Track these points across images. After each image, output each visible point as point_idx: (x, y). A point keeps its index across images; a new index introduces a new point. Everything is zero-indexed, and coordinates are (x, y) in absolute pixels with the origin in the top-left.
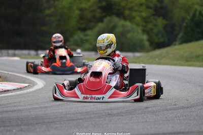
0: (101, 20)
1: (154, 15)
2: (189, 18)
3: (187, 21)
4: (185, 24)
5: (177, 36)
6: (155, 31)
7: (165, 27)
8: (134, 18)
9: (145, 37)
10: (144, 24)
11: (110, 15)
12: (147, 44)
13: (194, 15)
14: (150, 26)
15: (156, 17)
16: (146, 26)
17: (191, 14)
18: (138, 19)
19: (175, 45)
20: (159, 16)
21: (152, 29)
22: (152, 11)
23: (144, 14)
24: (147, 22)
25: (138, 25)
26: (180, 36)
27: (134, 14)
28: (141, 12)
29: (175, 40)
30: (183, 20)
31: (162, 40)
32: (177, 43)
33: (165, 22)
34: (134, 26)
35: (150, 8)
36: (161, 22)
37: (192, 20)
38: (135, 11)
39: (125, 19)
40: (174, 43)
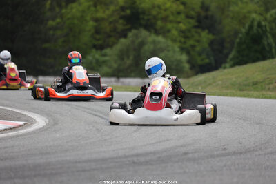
0: (124, 34)
1: (195, 27)
2: (244, 30)
3: (240, 36)
4: (238, 40)
5: (227, 56)
6: (198, 49)
7: (211, 43)
8: (169, 31)
9: (184, 57)
10: (183, 40)
12: (187, 66)
13: (251, 27)
14: (191, 42)
15: (199, 30)
16: (185, 43)
17: (247, 26)
18: (175, 33)
19: (225, 68)
20: (203, 29)
21: (193, 47)
22: (193, 22)
23: (182, 26)
24: (186, 37)
25: (174, 40)
26: (231, 56)
27: (170, 26)
28: (179, 22)
29: (225, 62)
30: (236, 33)
31: (207, 61)
32: (227, 65)
33: (211, 37)
34: (170, 43)
35: (192, 18)
36: (205, 36)
37: (247, 33)
38: (171, 22)
40: (223, 65)
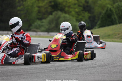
0: (51, 13)
1: (82, 10)
2: (104, 12)
3: (102, 14)
4: (101, 16)
5: (96, 23)
7: (90, 18)
8: (71, 12)
10: (77, 16)
11: (56, 11)
13: (107, 11)
14: (80, 17)
15: (84, 12)
16: (78, 17)
18: (73, 13)
19: (96, 28)
20: (86, 11)
22: (81, 8)
23: (77, 10)
24: (79, 15)
25: (73, 16)
26: (98, 23)
27: (71, 10)
28: (75, 8)
29: (96, 26)
30: (100, 13)
32: (97, 27)
33: (89, 15)
34: (71, 17)
35: (81, 6)
36: (87, 15)
37: (105, 13)
38: (72, 8)
39: (66, 13)
